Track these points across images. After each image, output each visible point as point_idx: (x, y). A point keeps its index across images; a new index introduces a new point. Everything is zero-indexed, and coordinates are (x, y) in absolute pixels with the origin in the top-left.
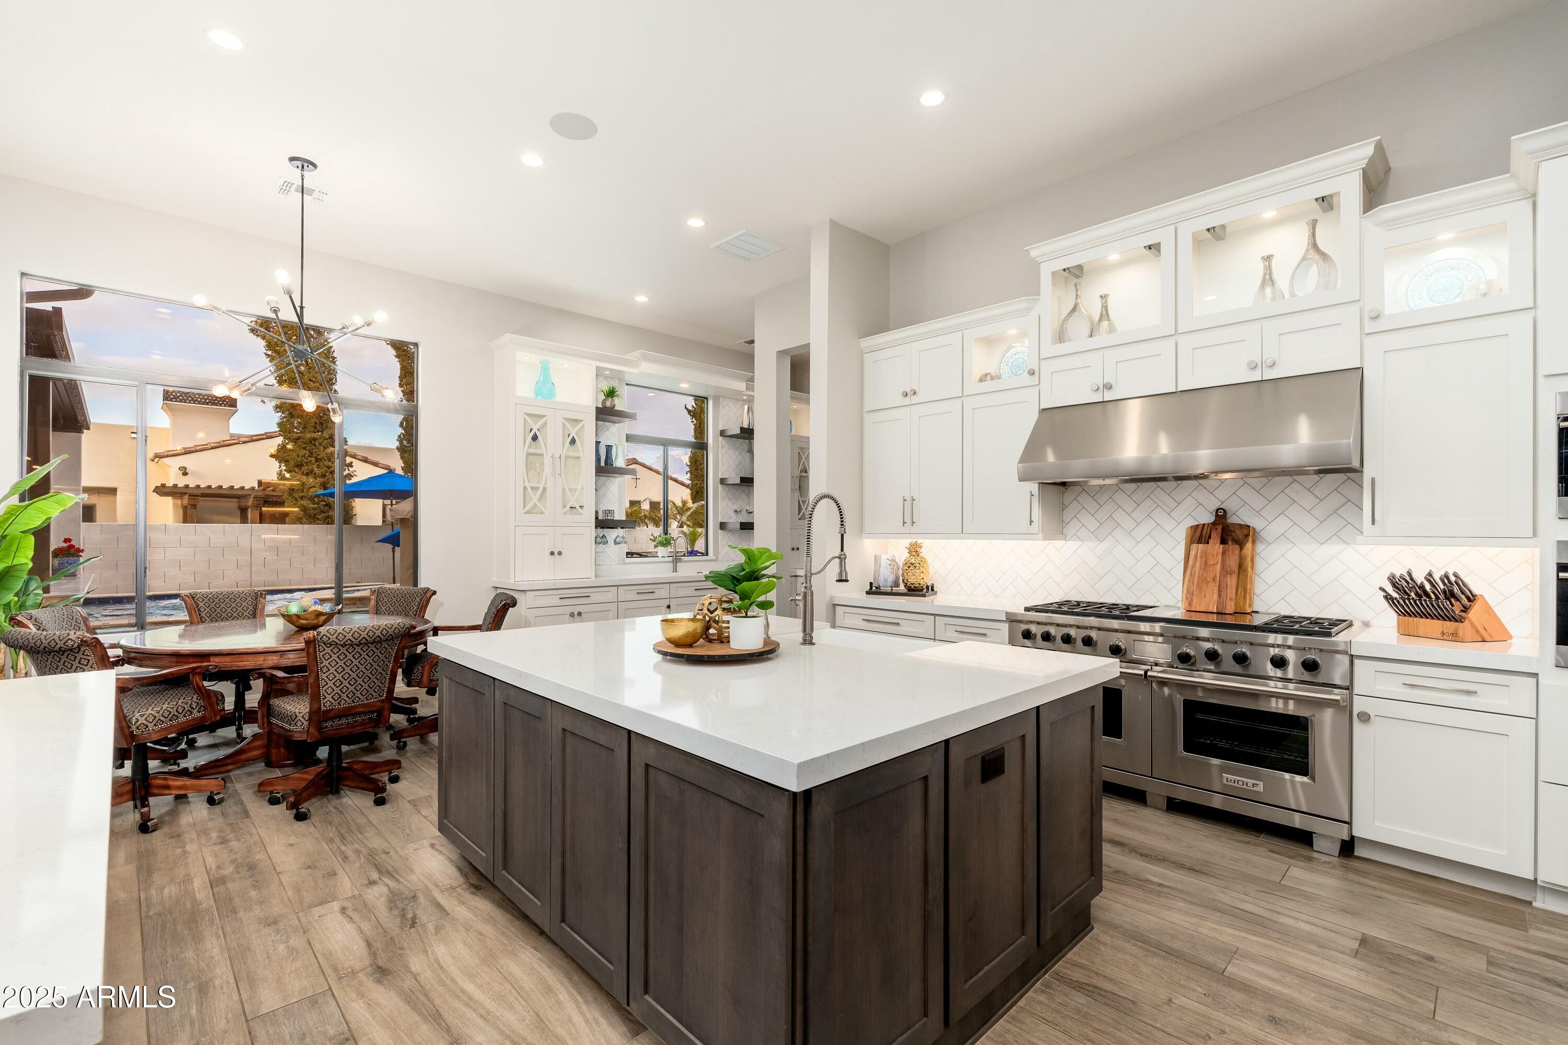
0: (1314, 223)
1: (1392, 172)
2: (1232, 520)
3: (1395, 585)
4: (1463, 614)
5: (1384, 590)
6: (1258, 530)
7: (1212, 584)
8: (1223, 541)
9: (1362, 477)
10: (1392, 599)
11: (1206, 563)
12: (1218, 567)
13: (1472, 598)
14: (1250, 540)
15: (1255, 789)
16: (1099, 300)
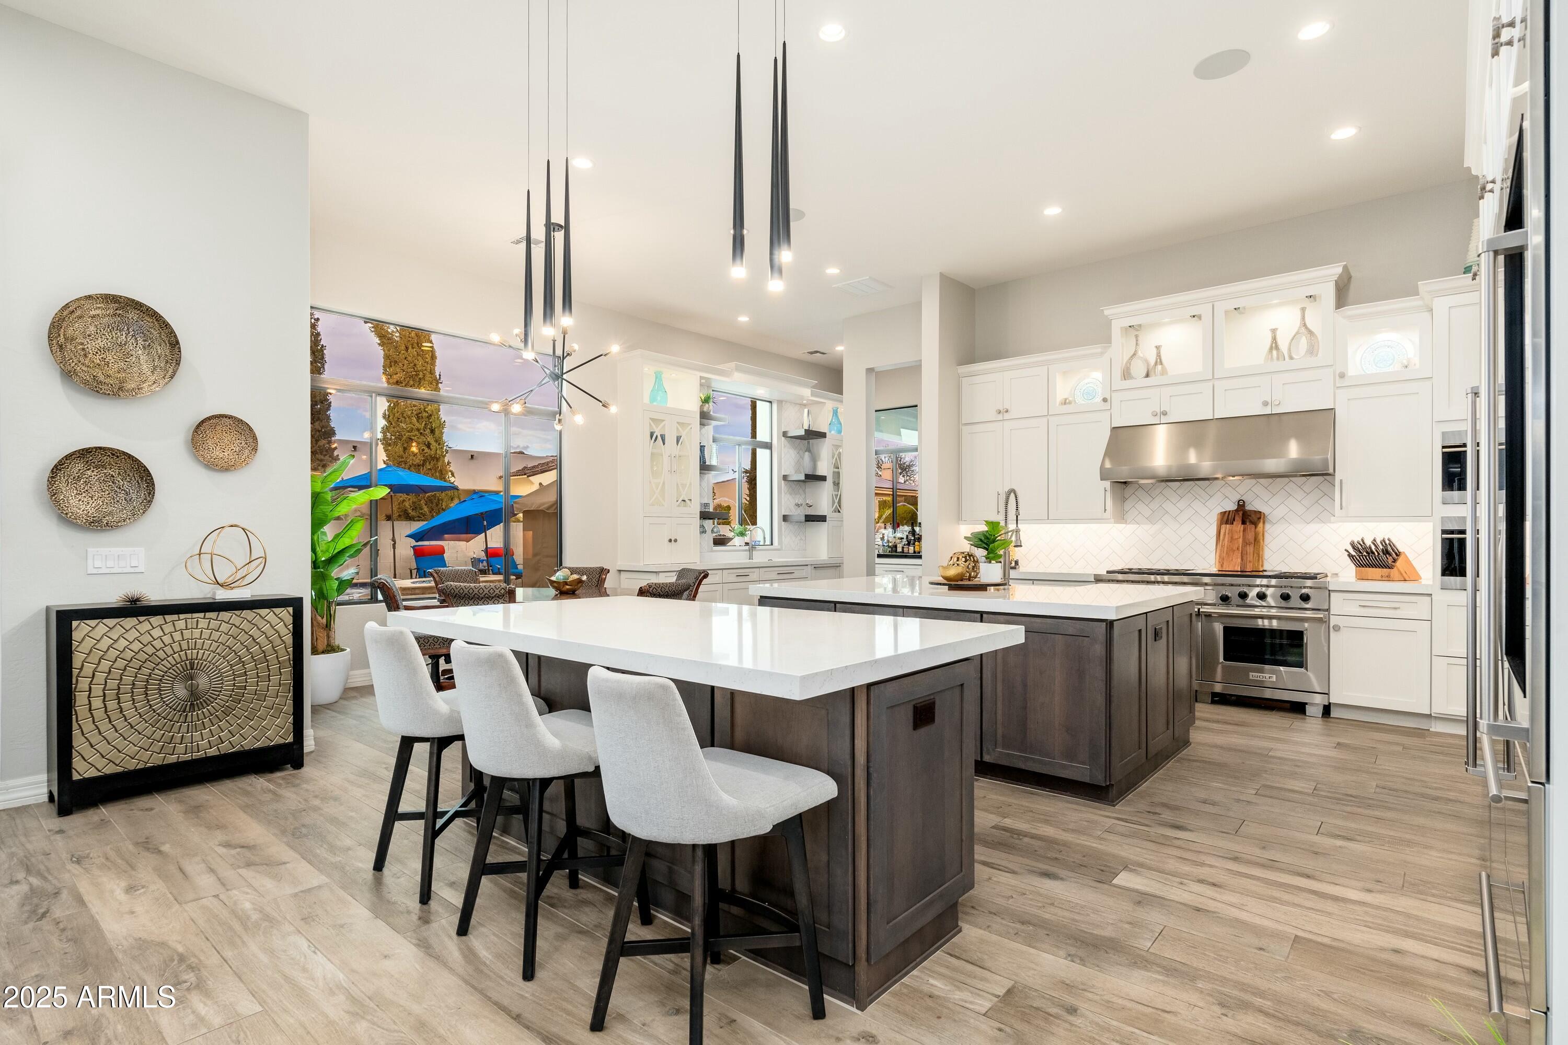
0: (1303, 310)
1: (1352, 279)
2: (1248, 508)
3: (1354, 547)
4: (1393, 564)
5: (1347, 551)
6: (1266, 515)
7: (1236, 552)
8: (1244, 523)
9: (1334, 479)
10: (1353, 556)
11: (1232, 538)
12: (1241, 540)
13: (1398, 554)
14: (1262, 521)
15: (1271, 680)
16: (1155, 349)
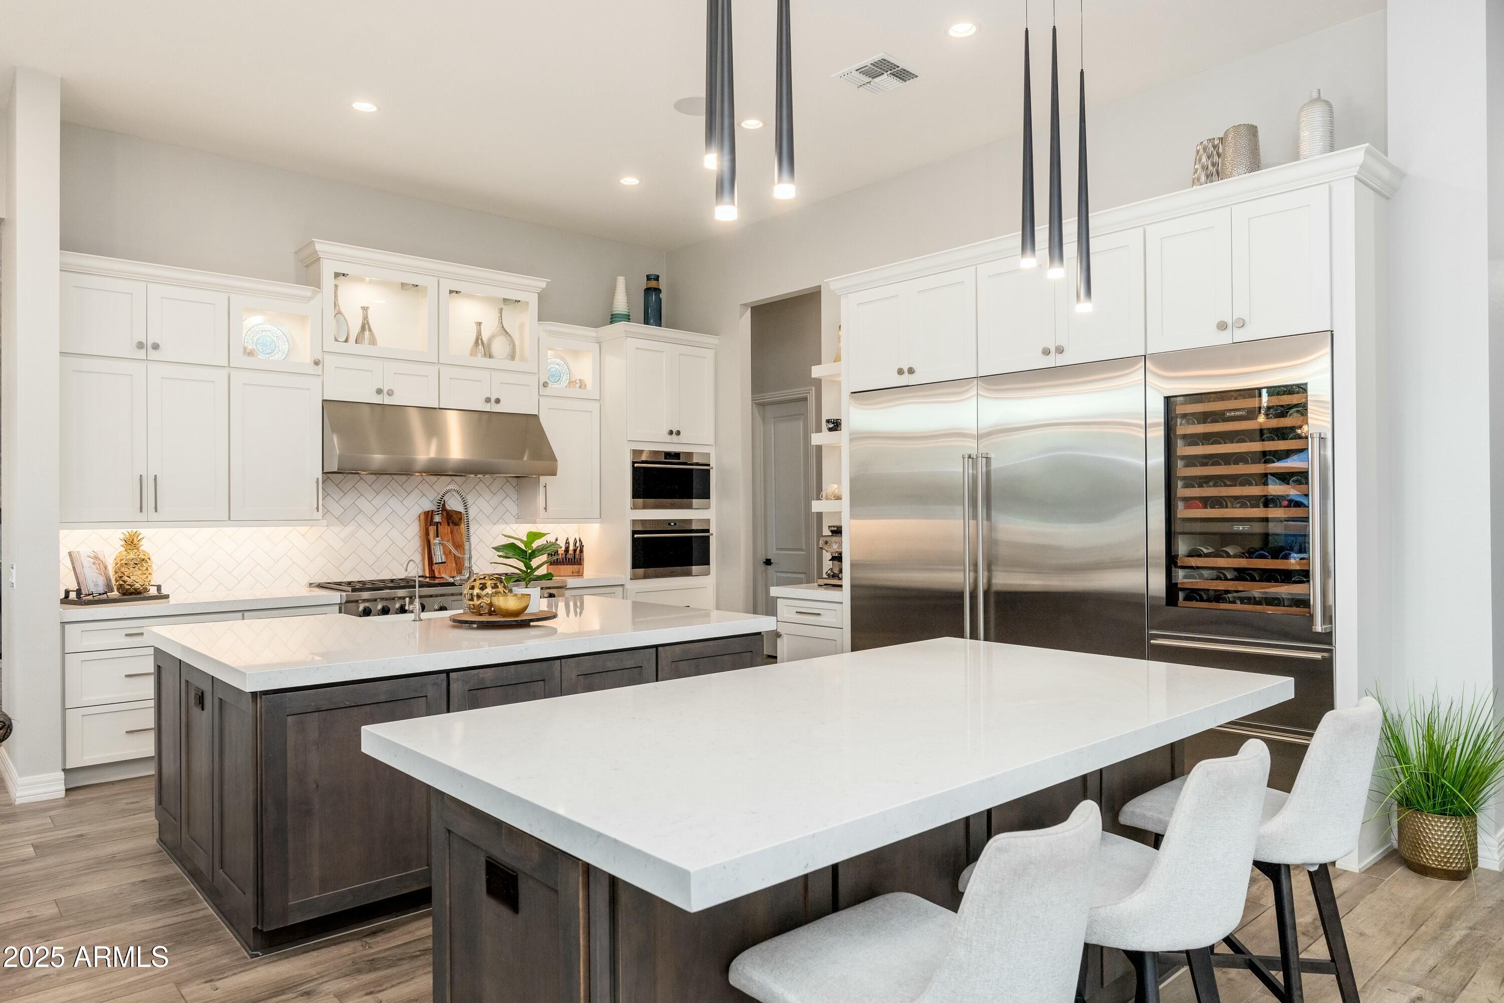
0: (501, 310)
2: (449, 508)
4: (581, 560)
6: (466, 516)
8: (447, 523)
14: (464, 522)
